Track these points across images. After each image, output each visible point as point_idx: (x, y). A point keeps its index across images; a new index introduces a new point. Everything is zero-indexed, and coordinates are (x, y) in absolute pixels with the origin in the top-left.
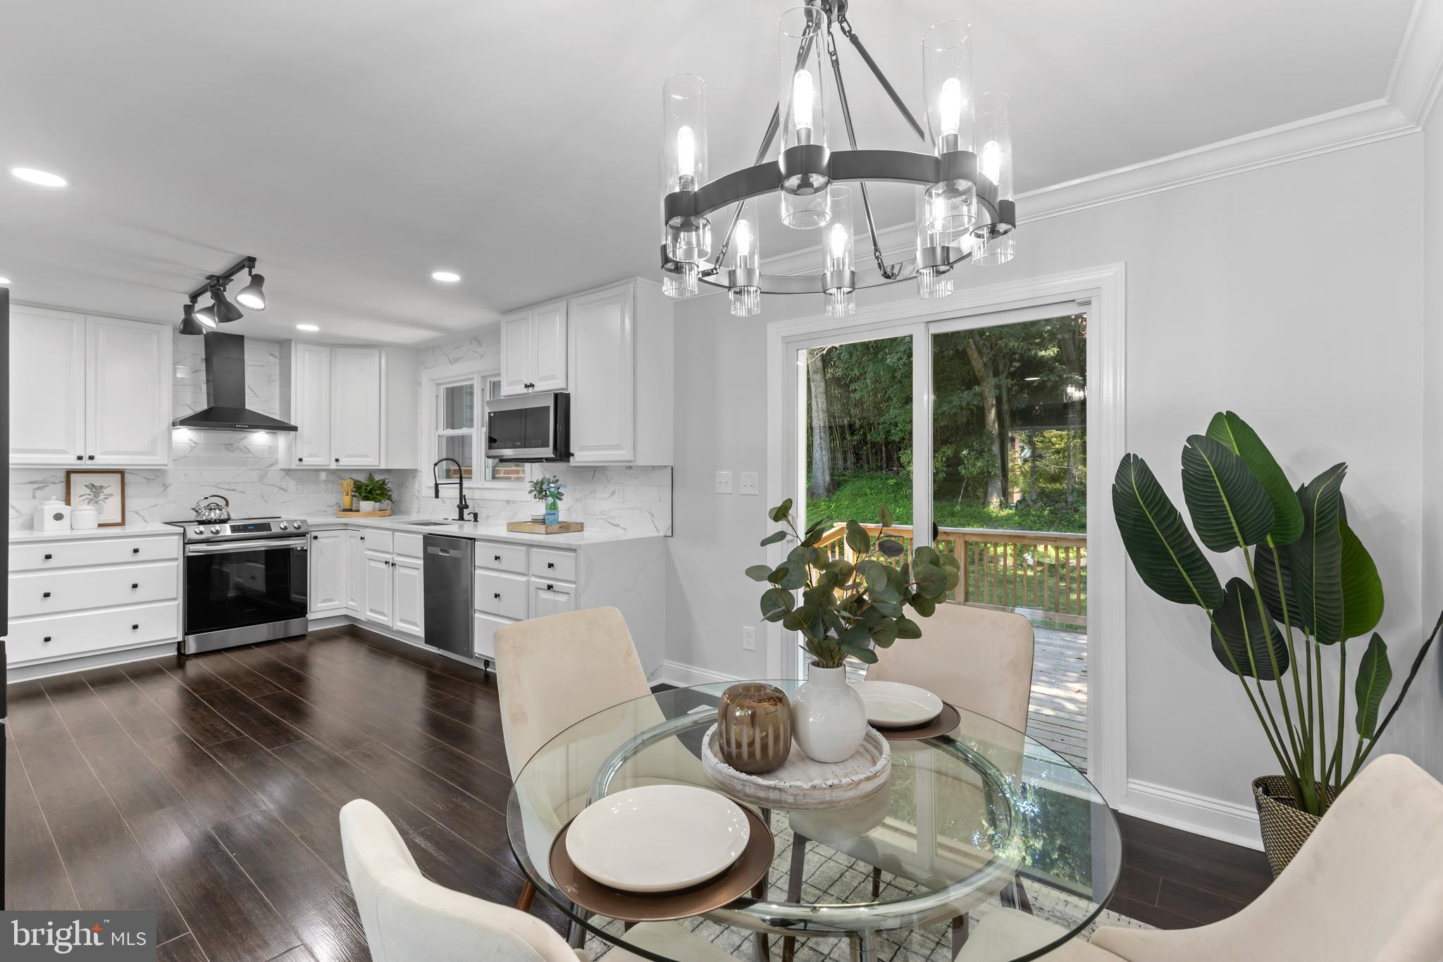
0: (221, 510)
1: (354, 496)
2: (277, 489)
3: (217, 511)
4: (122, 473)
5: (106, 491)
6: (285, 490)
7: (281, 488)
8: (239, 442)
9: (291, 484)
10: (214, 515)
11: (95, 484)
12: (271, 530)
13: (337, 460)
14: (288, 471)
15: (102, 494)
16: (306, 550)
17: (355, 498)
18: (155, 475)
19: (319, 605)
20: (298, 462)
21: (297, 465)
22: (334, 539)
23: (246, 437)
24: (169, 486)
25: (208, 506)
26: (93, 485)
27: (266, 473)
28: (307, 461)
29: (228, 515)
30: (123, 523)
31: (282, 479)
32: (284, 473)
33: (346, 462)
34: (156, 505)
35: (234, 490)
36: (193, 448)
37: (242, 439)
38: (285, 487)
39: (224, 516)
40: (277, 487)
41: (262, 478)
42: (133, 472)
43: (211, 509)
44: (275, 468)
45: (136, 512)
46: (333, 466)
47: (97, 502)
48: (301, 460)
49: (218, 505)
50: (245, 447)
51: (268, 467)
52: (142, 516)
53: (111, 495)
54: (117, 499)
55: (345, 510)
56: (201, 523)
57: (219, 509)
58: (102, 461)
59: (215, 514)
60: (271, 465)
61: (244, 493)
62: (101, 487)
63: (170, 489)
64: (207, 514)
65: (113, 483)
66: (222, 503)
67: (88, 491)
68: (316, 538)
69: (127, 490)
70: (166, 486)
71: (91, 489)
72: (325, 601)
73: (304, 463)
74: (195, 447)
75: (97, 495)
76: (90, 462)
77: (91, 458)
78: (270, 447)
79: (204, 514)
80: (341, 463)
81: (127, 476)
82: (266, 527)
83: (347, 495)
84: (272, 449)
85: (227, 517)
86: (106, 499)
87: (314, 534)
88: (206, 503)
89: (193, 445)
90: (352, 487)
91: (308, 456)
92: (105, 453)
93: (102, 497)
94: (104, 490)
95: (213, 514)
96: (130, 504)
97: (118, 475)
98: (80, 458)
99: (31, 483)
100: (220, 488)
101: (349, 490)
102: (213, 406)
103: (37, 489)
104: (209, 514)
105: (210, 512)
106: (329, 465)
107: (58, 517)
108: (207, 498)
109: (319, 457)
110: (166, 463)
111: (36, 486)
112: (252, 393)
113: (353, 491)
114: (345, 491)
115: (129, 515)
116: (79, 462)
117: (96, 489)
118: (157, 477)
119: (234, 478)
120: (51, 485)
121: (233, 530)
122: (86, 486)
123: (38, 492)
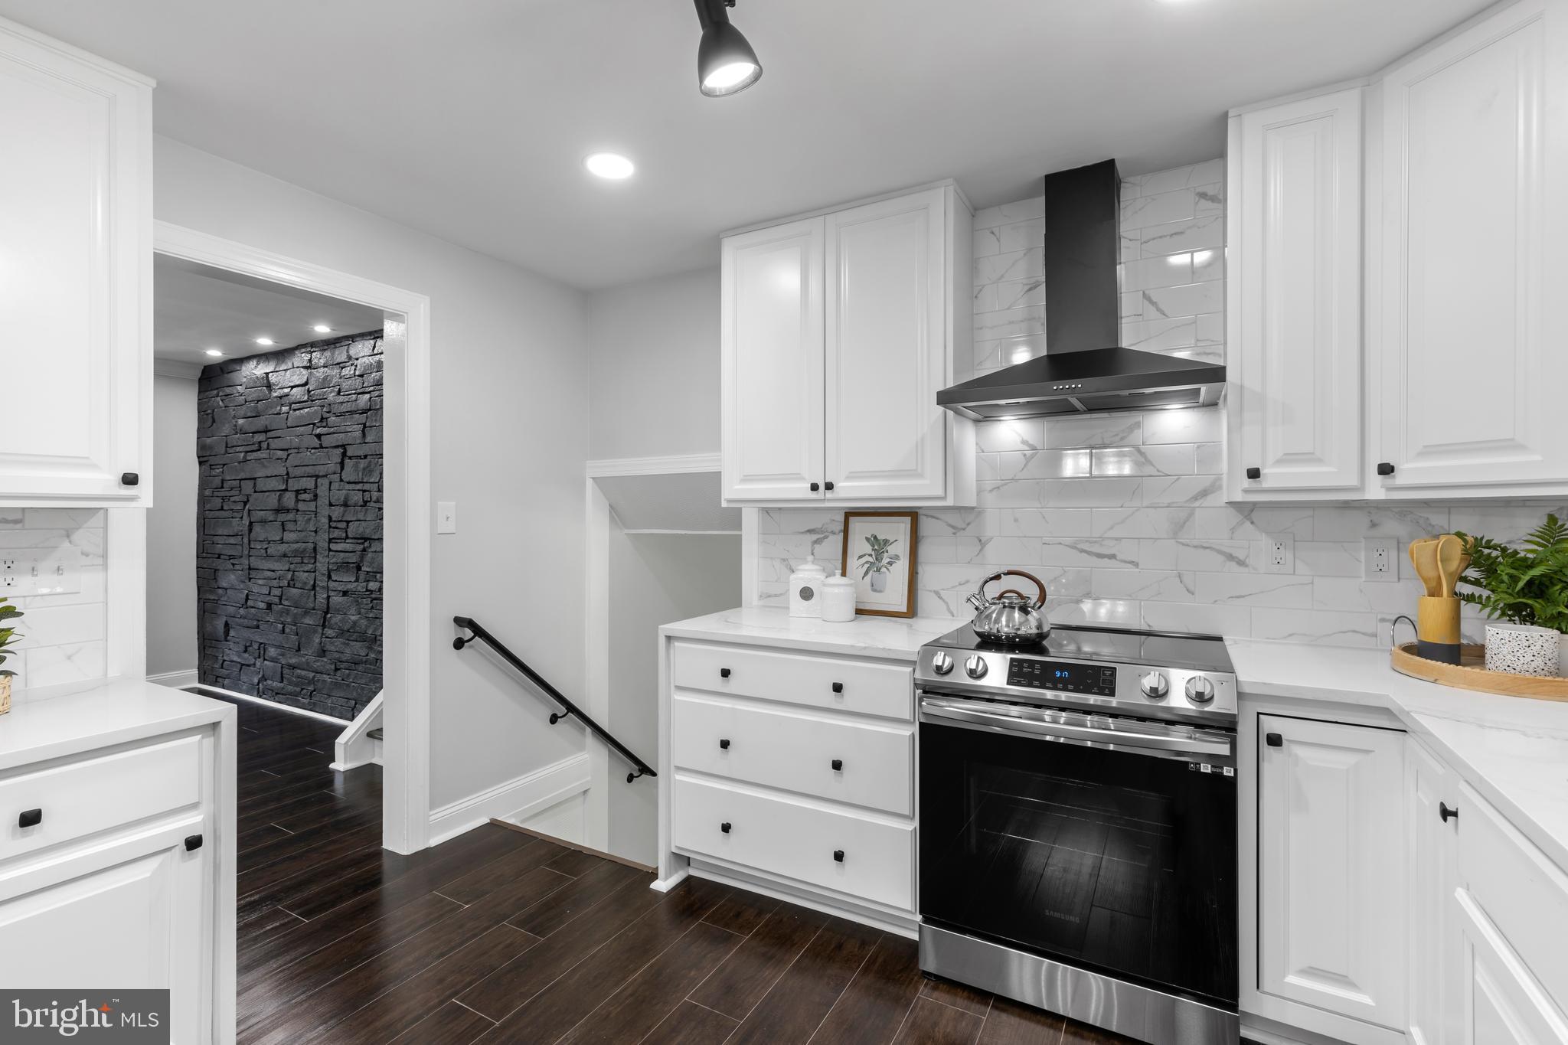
0: (1027, 613)
1: (1470, 598)
2: (1221, 558)
3: (1017, 614)
4: (913, 515)
5: (892, 550)
6: (1241, 563)
7: (1231, 557)
8: (1122, 439)
9: (1259, 545)
10: (1006, 624)
11: (879, 537)
12: (1112, 694)
13: (1386, 470)
14: (1246, 510)
15: (886, 554)
17: (1468, 610)
18: (964, 520)
20: (1247, 483)
21: (1246, 491)
22: (1351, 759)
23: (1138, 425)
24: (987, 542)
25: (1001, 597)
26: (875, 537)
27: (1191, 514)
28: (1273, 477)
29: (1039, 627)
30: (912, 611)
31: (1233, 530)
32: (1234, 517)
33: (1419, 476)
34: (967, 582)
35: (1113, 557)
36: (1028, 460)
37: (1131, 429)
38: (1241, 556)
39: (1029, 628)
40: (1220, 552)
41: (1179, 527)
42: (935, 513)
43: (1005, 607)
44: (1209, 501)
45: (937, 593)
46: (1376, 490)
47: (878, 570)
48: (1254, 474)
49: (1020, 595)
50: (1137, 450)
51: (1195, 498)
52: (946, 603)
53: (897, 557)
54: (902, 567)
55: (1422, 650)
57: (1024, 610)
58: (852, 490)
59: (1008, 621)
60: (1204, 493)
61: (1136, 565)
62: (886, 542)
63: (989, 548)
64: (994, 615)
65: (898, 531)
66: (1031, 591)
67: (868, 549)
68: (1275, 740)
69: (924, 550)
70: (982, 543)
71: (873, 546)
72: (1311, 973)
73: (1268, 481)
74: (1032, 456)
75: (879, 559)
76: (829, 494)
77: (829, 486)
78: (1200, 446)
79: (989, 617)
80: (1400, 478)
81: (926, 526)
82: (1098, 678)
83: (1435, 592)
84: (1205, 451)
85: (1034, 631)
86: (890, 564)
87: (1271, 725)
88: (993, 590)
89: (1029, 453)
90: (1455, 564)
91: (1279, 462)
92: (851, 477)
93: (885, 561)
94: (889, 548)
95: (1004, 619)
96: (929, 576)
97: (908, 519)
98: (814, 487)
99: (809, 531)
100: (1082, 551)
101: (1450, 575)
102: (1045, 354)
103: (817, 542)
104: (997, 620)
105: (1000, 614)
106: (1361, 488)
107: (807, 594)
108: (997, 577)
109: (1319, 461)
110: (940, 492)
111: (815, 537)
112: (1152, 309)
113: (1465, 580)
114: (1426, 580)
115: (925, 599)
116: (813, 495)
117: (879, 545)
118: (968, 524)
119: (1112, 528)
120: (832, 538)
121: (1017, 674)
122: (867, 539)
123: (817, 546)
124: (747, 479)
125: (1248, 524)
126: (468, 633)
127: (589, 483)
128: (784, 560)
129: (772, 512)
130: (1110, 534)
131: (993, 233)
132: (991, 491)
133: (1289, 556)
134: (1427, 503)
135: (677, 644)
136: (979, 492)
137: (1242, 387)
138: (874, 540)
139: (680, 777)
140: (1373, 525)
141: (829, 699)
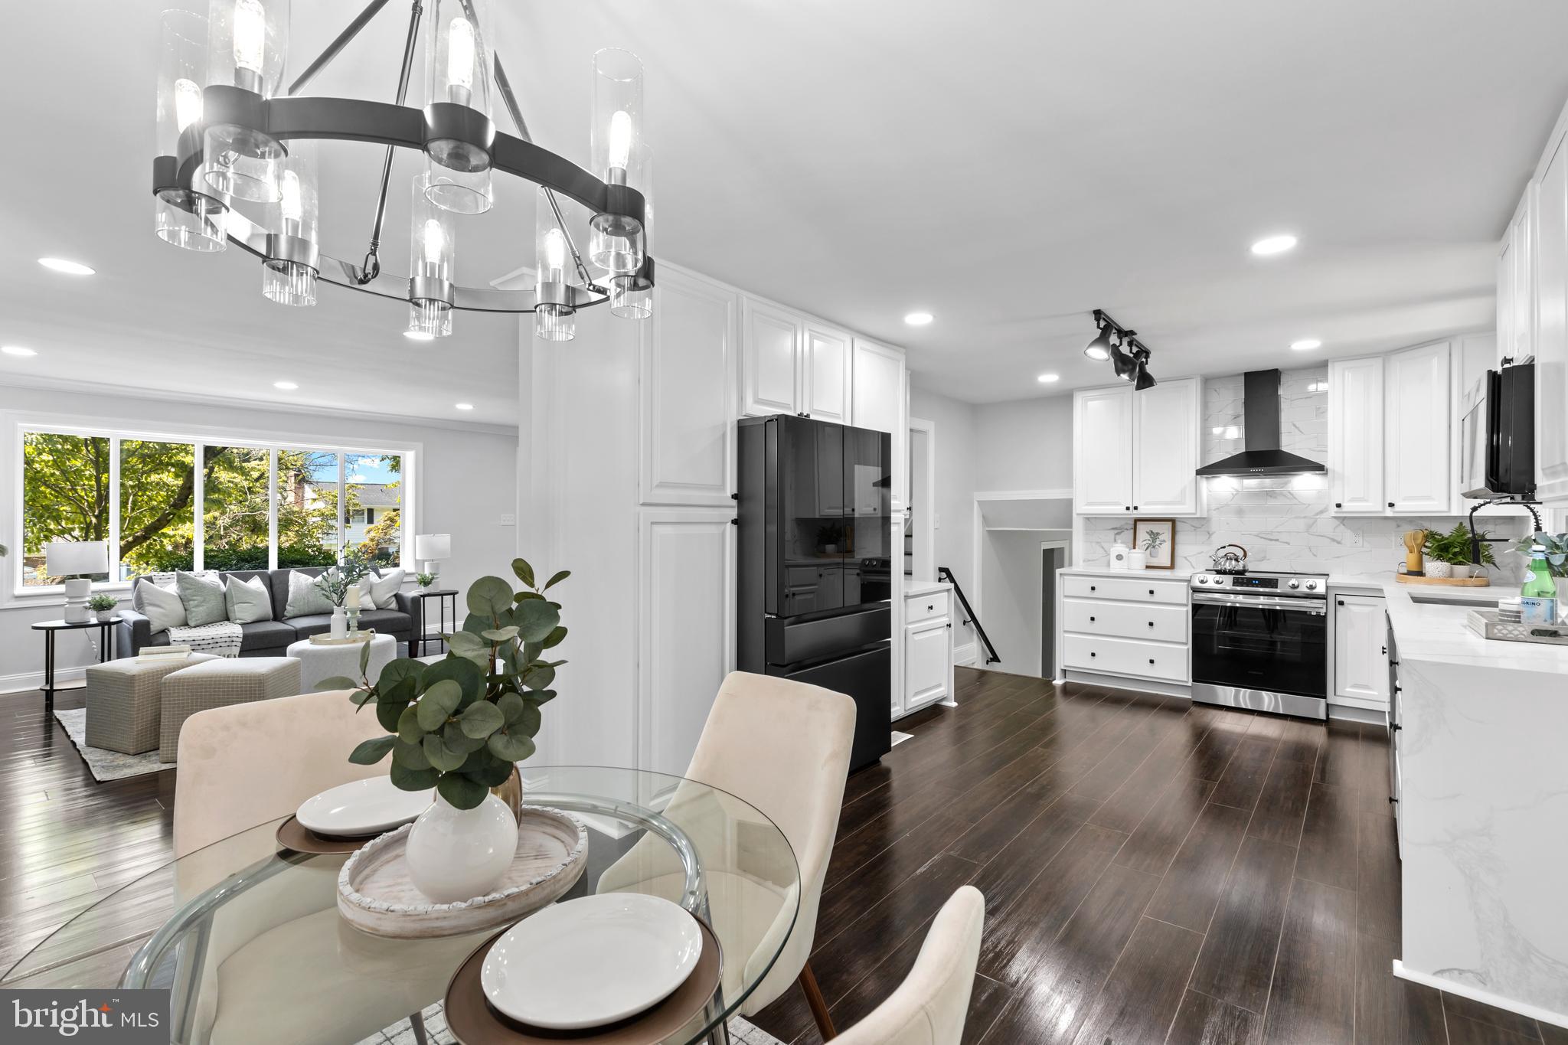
0: (1238, 561)
2: (1329, 540)
3: (1233, 562)
4: (1173, 521)
5: (1161, 537)
6: (1339, 543)
9: (1347, 535)
10: (1228, 566)
11: (1154, 531)
12: (1274, 587)
13: (1391, 505)
14: (1340, 520)
15: (1158, 539)
16: (1325, 617)
17: (1424, 557)
18: (1200, 523)
19: (1348, 689)
20: (1336, 509)
21: (1336, 512)
22: (1371, 608)
24: (1212, 534)
25: (1225, 555)
26: (1152, 531)
27: (1316, 522)
28: (1348, 507)
29: (1244, 567)
30: (1172, 567)
31: (1335, 529)
32: (1337, 522)
33: (1404, 507)
34: (1202, 552)
35: (1277, 540)
36: (1234, 495)
37: (1286, 483)
38: (1339, 539)
39: (1240, 567)
40: (1328, 538)
41: (1310, 527)
42: (1183, 520)
43: (1227, 558)
44: (1324, 515)
45: (1185, 558)
46: (1389, 512)
47: (1154, 547)
48: (1339, 506)
49: (1235, 554)
50: (1290, 493)
51: (1317, 514)
52: (1190, 562)
53: (1164, 541)
54: (1167, 546)
55: (1410, 573)
56: (1219, 572)
57: (1236, 560)
58: (1145, 511)
59: (1229, 564)
60: (1321, 512)
61: (1288, 544)
62: (1158, 534)
63: (1213, 537)
64: (1223, 562)
65: (1165, 530)
66: (1240, 554)
67: (1148, 537)
68: (1341, 603)
69: (1179, 538)
70: (1210, 534)
71: (1150, 535)
72: (1355, 686)
73: (1345, 508)
74: (1236, 494)
75: (1154, 540)
76: (1135, 512)
77: (1136, 508)
78: (1319, 492)
79: (1220, 564)
80: (1397, 508)
81: (1179, 526)
82: (1272, 583)
83: (1414, 551)
84: (1322, 494)
85: (1241, 568)
86: (1160, 544)
87: (1340, 598)
88: (1222, 552)
89: (1235, 493)
90: (1422, 540)
91: (1350, 501)
92: (1147, 504)
93: (1158, 542)
94: (1159, 536)
95: (1227, 564)
96: (1181, 550)
97: (1170, 524)
98: (1128, 508)
99: (1113, 529)
100: (1262, 538)
101: (1417, 545)
102: (1244, 451)
103: (1117, 534)
104: (1224, 565)
105: (1225, 562)
106: (1384, 511)
107: (1119, 557)
108: (1224, 547)
109: (1366, 501)
110: (1194, 511)
111: (1116, 531)
112: (1296, 430)
113: (1426, 547)
114: (1408, 547)
115: (1179, 560)
116: (1127, 512)
117: (1154, 536)
118: (1203, 525)
119: (1277, 527)
120: (1126, 532)
121: (1236, 583)
122: (1147, 533)
123: (1117, 536)
124: (1089, 504)
125: (1342, 525)
126: (944, 575)
127: (976, 505)
128: (1098, 543)
129: (1090, 520)
130: (1278, 530)
131: (1216, 391)
132: (1215, 510)
133: (1361, 539)
134: (1421, 518)
135: (1065, 577)
136: (1208, 511)
137: (1334, 471)
138: (1151, 533)
139: (1066, 635)
140: (1398, 526)
141: (1148, 597)
